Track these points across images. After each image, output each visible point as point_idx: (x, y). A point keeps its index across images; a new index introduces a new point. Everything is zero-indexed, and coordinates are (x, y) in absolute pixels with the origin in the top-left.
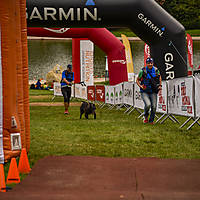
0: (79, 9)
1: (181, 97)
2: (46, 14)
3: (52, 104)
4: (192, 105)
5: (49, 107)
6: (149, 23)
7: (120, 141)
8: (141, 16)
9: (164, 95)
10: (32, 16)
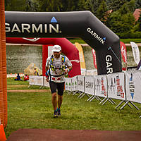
1: (117, 86)
2: (23, 28)
3: (28, 91)
4: (124, 92)
5: (26, 93)
6: (95, 34)
7: (73, 118)
8: (89, 30)
9: (105, 84)
10: (13, 30)
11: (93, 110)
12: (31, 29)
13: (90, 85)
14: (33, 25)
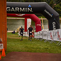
0: (26, 8)
1: (57, 35)
2: (16, 10)
3: (18, 38)
7: (37, 48)
8: (45, 10)
9: (52, 35)
10: (12, 10)
11: (46, 45)
12: (19, 10)
13: (45, 35)
14: (21, 8)
